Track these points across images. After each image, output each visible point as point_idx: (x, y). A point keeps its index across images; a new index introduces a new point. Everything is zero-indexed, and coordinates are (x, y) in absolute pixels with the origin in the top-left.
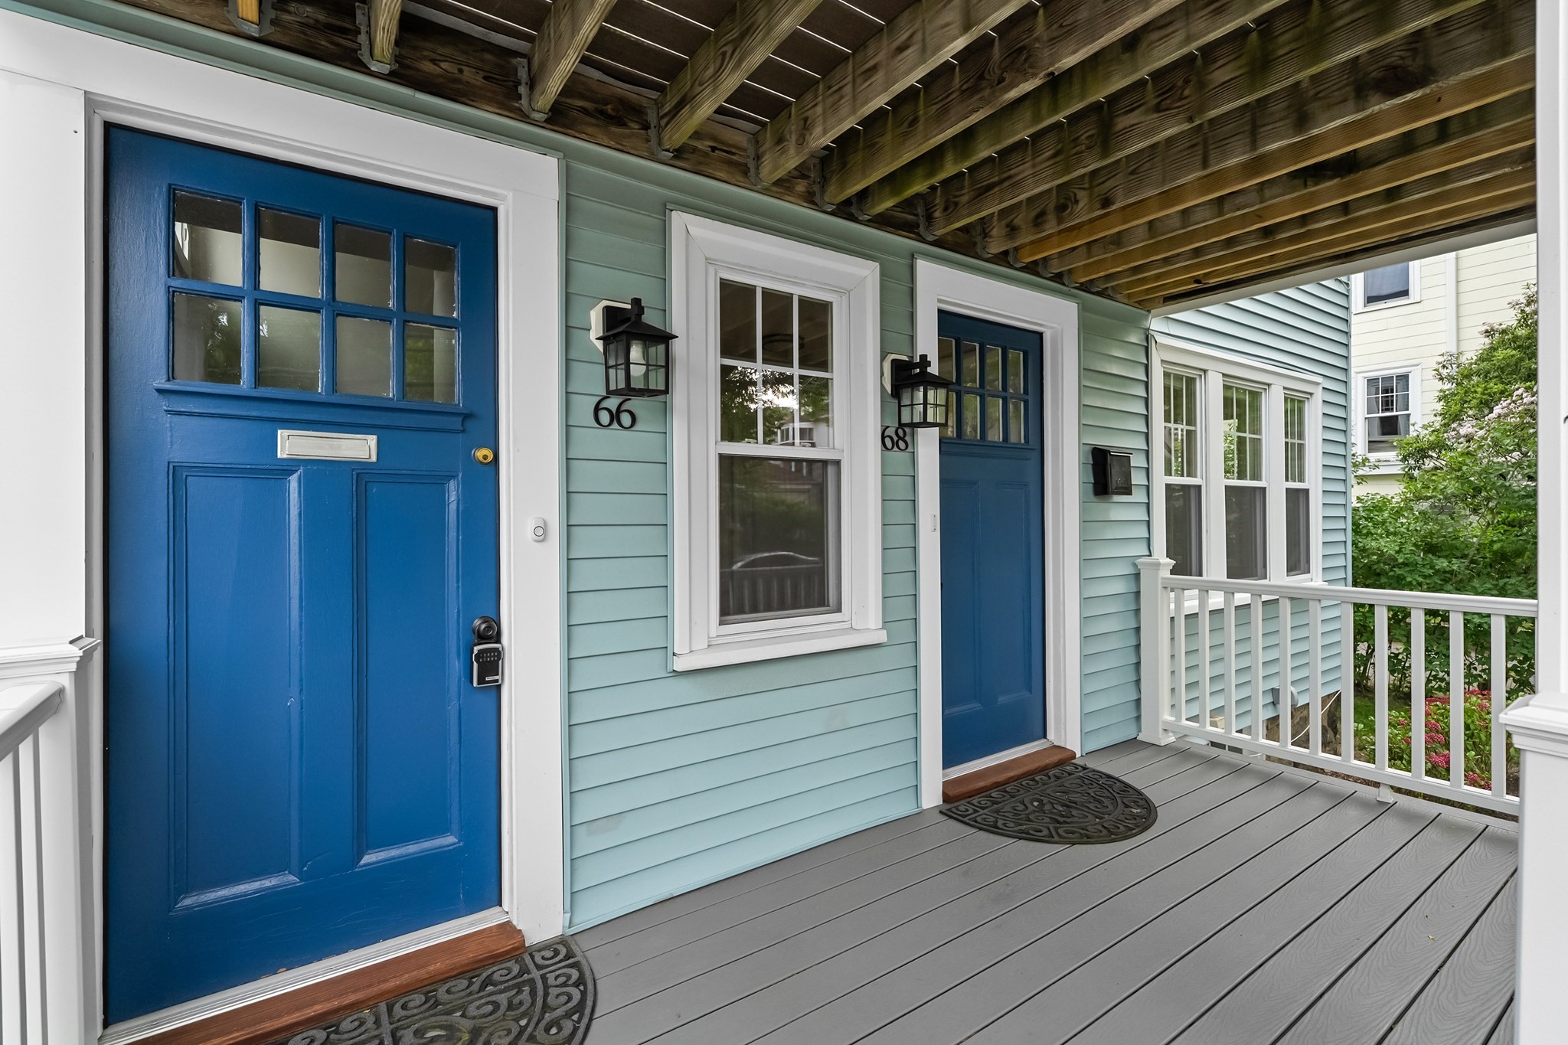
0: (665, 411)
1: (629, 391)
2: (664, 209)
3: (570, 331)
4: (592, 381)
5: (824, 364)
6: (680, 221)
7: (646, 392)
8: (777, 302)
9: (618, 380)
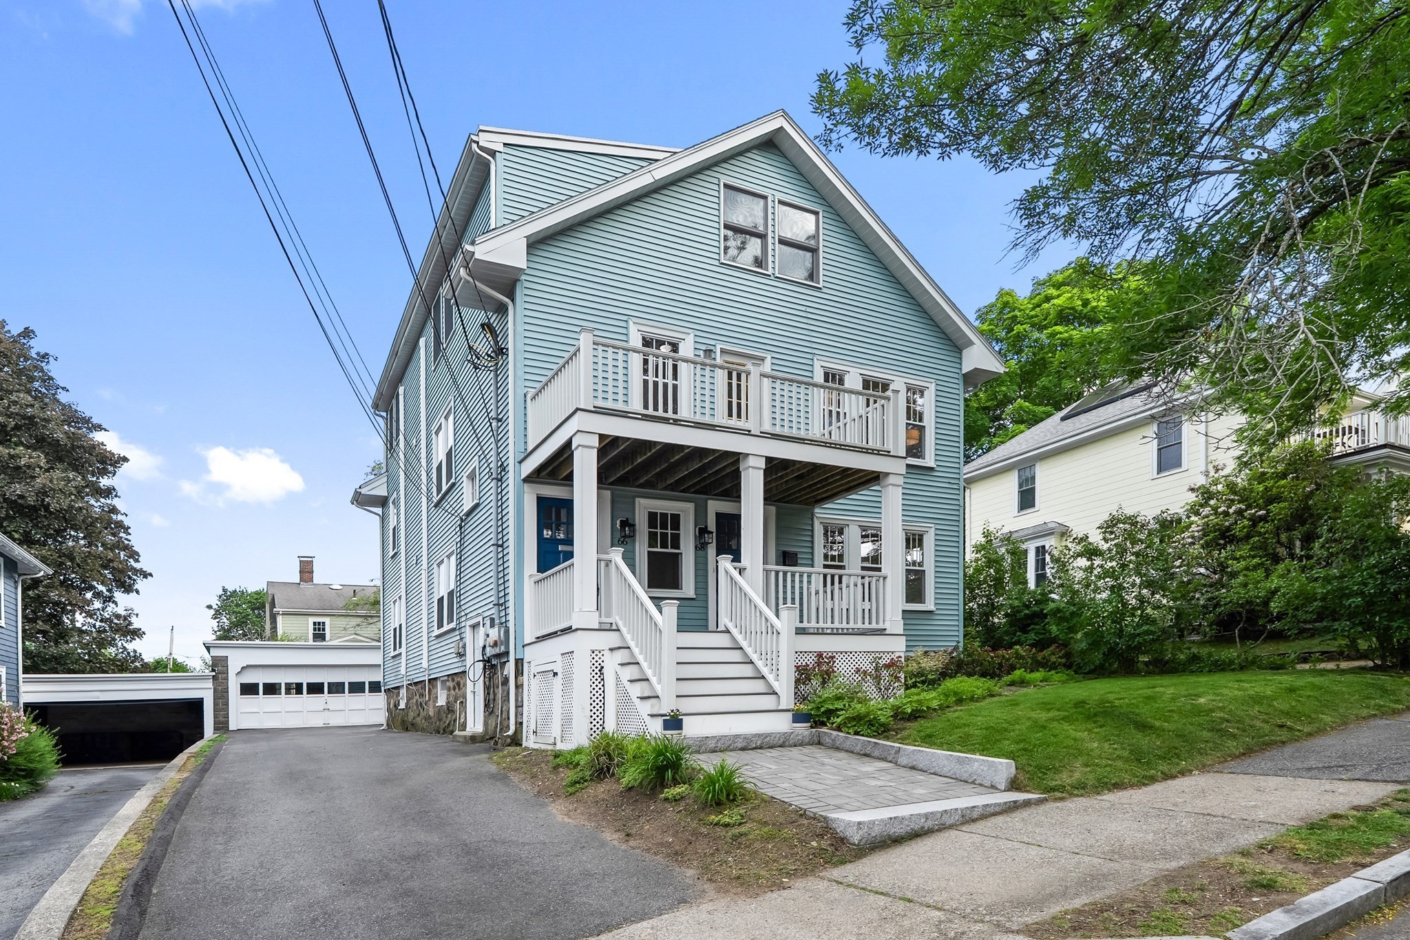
0: (634, 541)
1: (625, 536)
2: (634, 498)
3: (613, 525)
4: (618, 535)
5: (678, 529)
6: (637, 500)
7: (630, 537)
8: (664, 516)
9: (623, 534)
